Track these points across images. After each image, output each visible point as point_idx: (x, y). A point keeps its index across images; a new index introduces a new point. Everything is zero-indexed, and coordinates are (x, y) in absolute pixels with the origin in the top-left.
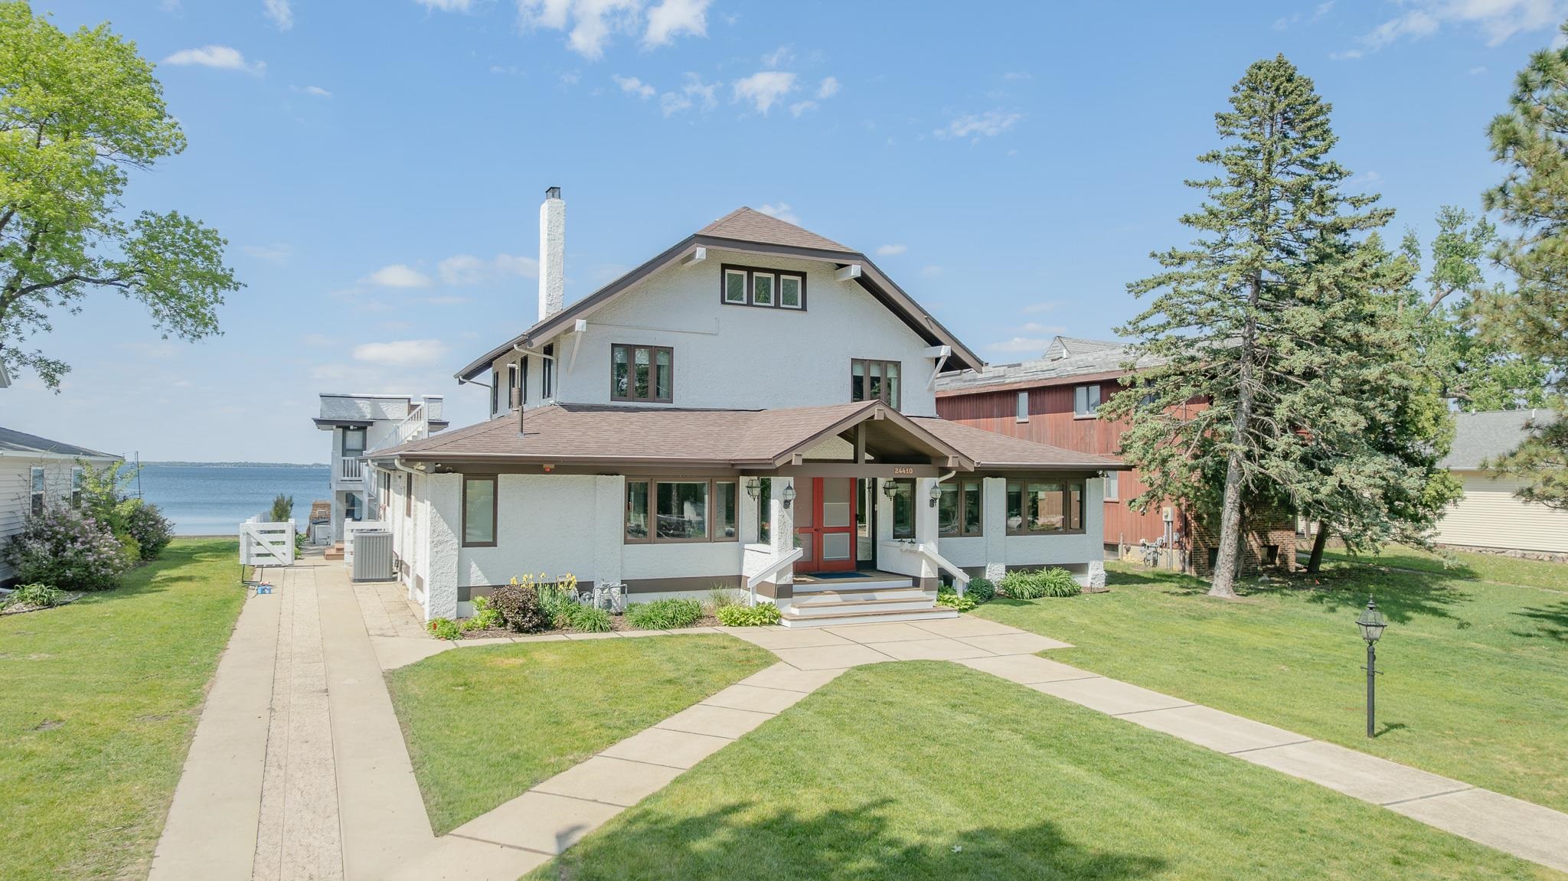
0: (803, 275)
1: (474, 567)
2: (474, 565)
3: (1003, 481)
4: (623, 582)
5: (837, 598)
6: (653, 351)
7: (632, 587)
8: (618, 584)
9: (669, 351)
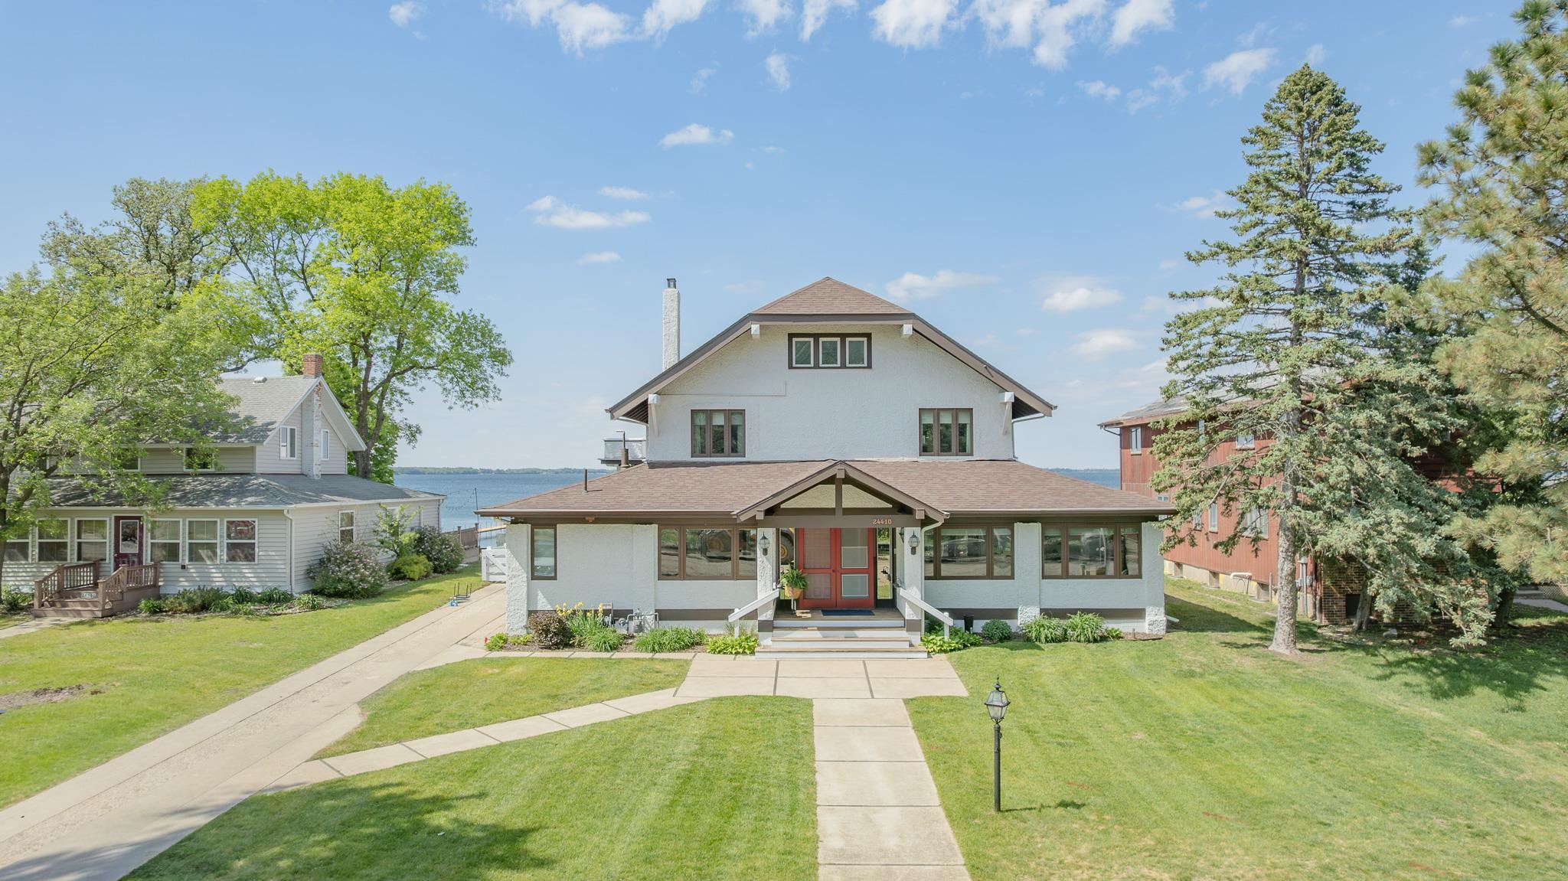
0: (868, 336)
1: (540, 595)
2: (540, 594)
3: (1037, 526)
4: (656, 611)
5: (818, 634)
6: (729, 413)
7: (662, 615)
8: (653, 612)
9: (742, 412)
